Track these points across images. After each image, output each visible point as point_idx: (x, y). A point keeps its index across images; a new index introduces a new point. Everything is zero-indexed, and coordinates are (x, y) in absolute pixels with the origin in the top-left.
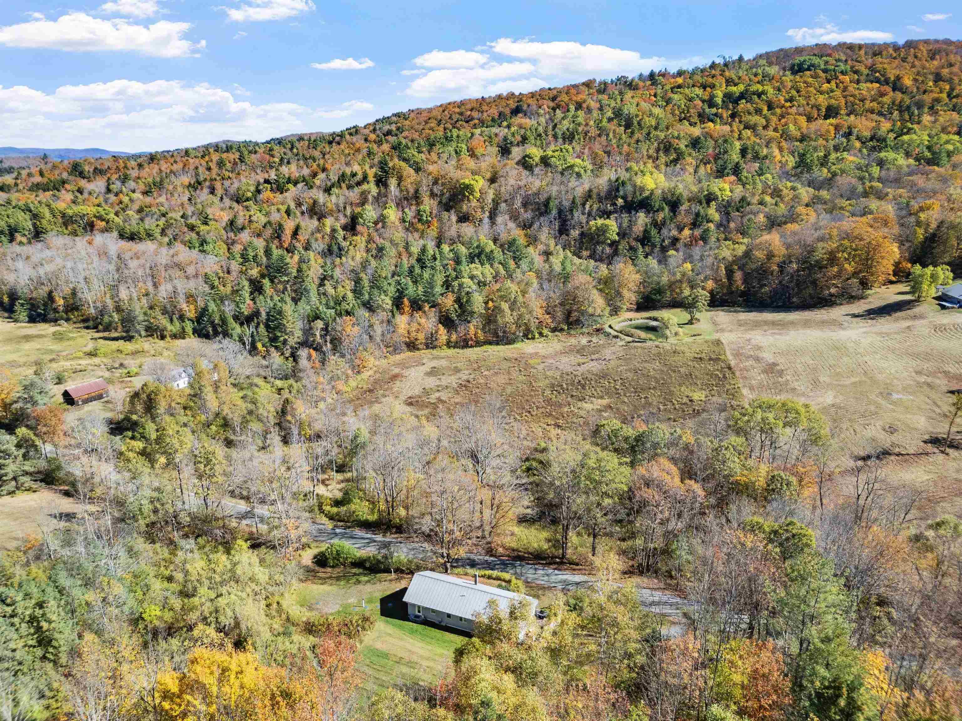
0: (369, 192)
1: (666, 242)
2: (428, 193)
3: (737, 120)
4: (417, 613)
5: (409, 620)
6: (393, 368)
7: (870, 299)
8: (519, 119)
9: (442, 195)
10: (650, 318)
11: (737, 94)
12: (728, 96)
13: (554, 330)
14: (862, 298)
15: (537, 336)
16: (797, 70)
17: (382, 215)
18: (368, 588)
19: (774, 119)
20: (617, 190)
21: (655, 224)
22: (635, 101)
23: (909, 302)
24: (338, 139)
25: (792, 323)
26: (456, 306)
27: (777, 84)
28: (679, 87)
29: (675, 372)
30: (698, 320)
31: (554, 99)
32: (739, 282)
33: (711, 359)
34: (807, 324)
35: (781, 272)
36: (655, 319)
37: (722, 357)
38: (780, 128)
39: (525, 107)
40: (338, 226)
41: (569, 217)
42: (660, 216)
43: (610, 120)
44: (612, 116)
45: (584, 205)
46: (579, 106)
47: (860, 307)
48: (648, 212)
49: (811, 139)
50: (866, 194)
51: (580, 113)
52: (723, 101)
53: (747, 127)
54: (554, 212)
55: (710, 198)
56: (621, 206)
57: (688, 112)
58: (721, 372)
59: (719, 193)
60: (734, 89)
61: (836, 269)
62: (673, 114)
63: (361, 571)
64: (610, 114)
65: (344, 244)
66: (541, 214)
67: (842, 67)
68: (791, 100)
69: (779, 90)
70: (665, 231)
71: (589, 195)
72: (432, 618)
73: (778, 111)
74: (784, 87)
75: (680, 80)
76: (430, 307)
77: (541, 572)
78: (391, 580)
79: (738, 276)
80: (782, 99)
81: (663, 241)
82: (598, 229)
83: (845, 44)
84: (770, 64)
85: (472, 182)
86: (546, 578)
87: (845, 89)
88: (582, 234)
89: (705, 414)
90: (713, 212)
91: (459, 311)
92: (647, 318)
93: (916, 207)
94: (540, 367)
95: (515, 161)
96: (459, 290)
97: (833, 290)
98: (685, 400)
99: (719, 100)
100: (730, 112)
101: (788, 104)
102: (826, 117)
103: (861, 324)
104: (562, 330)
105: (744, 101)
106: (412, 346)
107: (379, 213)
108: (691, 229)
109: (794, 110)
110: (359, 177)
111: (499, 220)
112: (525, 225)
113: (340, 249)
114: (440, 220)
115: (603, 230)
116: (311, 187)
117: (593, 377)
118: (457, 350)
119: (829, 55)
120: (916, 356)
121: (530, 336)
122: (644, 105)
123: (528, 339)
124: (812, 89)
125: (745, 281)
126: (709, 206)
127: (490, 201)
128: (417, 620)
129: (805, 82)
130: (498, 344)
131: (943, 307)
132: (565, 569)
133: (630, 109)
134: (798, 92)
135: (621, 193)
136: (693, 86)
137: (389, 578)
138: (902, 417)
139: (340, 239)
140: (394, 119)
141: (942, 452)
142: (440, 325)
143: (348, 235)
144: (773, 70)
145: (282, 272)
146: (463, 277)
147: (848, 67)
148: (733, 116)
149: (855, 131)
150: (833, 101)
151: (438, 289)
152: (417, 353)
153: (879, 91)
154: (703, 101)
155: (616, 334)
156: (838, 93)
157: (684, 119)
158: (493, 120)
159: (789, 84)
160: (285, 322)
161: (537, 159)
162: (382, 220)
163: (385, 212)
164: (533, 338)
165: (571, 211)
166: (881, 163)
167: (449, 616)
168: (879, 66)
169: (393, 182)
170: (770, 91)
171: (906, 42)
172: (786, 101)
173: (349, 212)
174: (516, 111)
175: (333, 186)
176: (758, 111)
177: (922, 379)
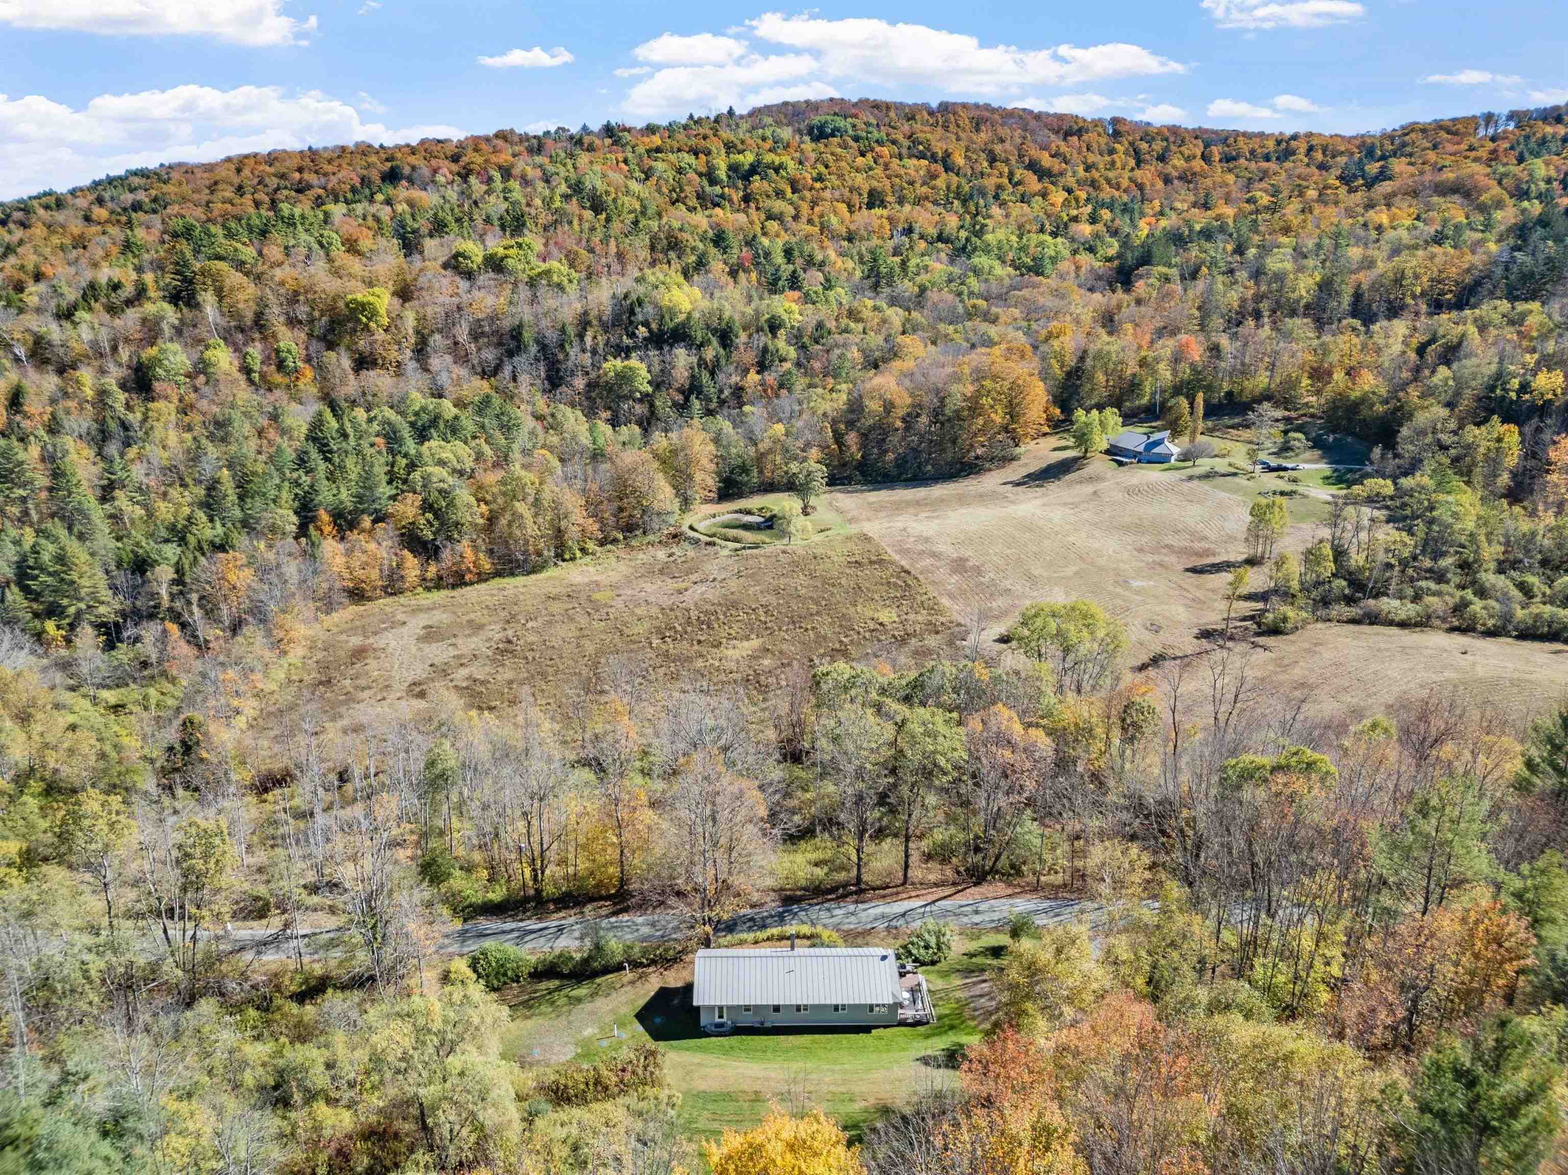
0: (162, 318)
1: (727, 392)
2: (282, 319)
3: (752, 205)
4: (717, 1020)
5: (708, 1035)
6: (343, 637)
7: (1024, 460)
8: (402, 192)
9: (312, 321)
10: (740, 511)
11: (747, 167)
12: (733, 168)
13: (602, 544)
14: (1013, 459)
15: (578, 554)
16: (819, 134)
17: (202, 360)
18: (602, 1005)
19: (805, 208)
20: (632, 312)
21: (702, 363)
22: (597, 168)
23: (1075, 460)
24: (18, 215)
25: (942, 500)
26: (430, 516)
27: (798, 155)
28: (658, 150)
29: (834, 585)
30: (814, 508)
31: (455, 159)
32: (854, 449)
33: (871, 562)
34: (962, 500)
35: (907, 429)
36: (749, 512)
37: (886, 557)
38: (816, 220)
39: (407, 170)
40: (111, 382)
41: (561, 356)
42: (709, 354)
43: (566, 197)
44: (569, 192)
45: (581, 336)
46: (506, 173)
47: (1015, 472)
48: (689, 347)
49: (862, 239)
50: (969, 316)
51: (514, 184)
52: (729, 177)
53: (770, 217)
54: (533, 349)
55: (774, 326)
56: (645, 339)
57: (682, 191)
58: (898, 577)
59: (785, 317)
60: (740, 158)
61: (981, 421)
62: (659, 191)
63: (557, 983)
64: (563, 188)
65: (134, 418)
66: (511, 354)
67: (876, 135)
68: (819, 178)
69: (801, 163)
70: (721, 377)
71: (584, 323)
72: (747, 1020)
73: (807, 194)
74: (807, 159)
75: (656, 140)
76: (375, 522)
77: (837, 912)
78: (632, 983)
79: (852, 439)
80: (809, 176)
81: (721, 391)
82: (617, 375)
83: (867, 100)
84: (778, 123)
85: (371, 299)
86: (852, 919)
87: (886, 167)
88: (591, 386)
89: (913, 641)
90: (782, 344)
91: (436, 524)
92: (736, 512)
93: (1044, 333)
94: (619, 603)
95: (440, 262)
96: (424, 486)
97: (979, 451)
98: (872, 625)
99: (722, 174)
100: (741, 194)
101: (818, 185)
102: (870, 206)
103: (1030, 495)
104: (615, 541)
105: (757, 177)
106: (357, 595)
107: (196, 356)
108: (758, 373)
109: (827, 194)
110: (128, 290)
111: (435, 363)
112: (484, 372)
113: (125, 426)
114: (320, 368)
115: (624, 377)
116: (21, 311)
117: (718, 609)
118: (444, 593)
119: (855, 116)
120: (1126, 529)
121: (567, 556)
122: (617, 178)
123: (564, 560)
124: (843, 164)
125: (863, 446)
126: (774, 336)
127: (411, 331)
128: (721, 1031)
129: (832, 154)
130: (512, 574)
131: (1121, 464)
132: (871, 900)
133: (594, 181)
134: (827, 167)
135: (640, 317)
136: (679, 150)
137: (625, 980)
138: (1158, 609)
139: (120, 407)
140: (136, 181)
141: (1221, 647)
142: (406, 552)
143: (136, 401)
144: (786, 133)
145: (12, 481)
146: (426, 464)
147: (883, 134)
148: (747, 199)
149: (917, 228)
150: (875, 184)
151: (384, 490)
152: (370, 604)
153: (929, 171)
154: (700, 175)
155: (708, 539)
156: (879, 171)
157: (677, 201)
158: (354, 190)
159: (813, 156)
160: (74, 576)
161: (479, 259)
162: (202, 368)
163: (208, 354)
164: (573, 559)
165: (562, 346)
166: (977, 272)
167: (777, 1009)
168: (921, 136)
169: (208, 299)
170: (791, 165)
171: (940, 105)
172: (815, 180)
173: (125, 354)
174: (392, 177)
175: (75, 307)
176: (780, 194)
177: (1150, 558)
